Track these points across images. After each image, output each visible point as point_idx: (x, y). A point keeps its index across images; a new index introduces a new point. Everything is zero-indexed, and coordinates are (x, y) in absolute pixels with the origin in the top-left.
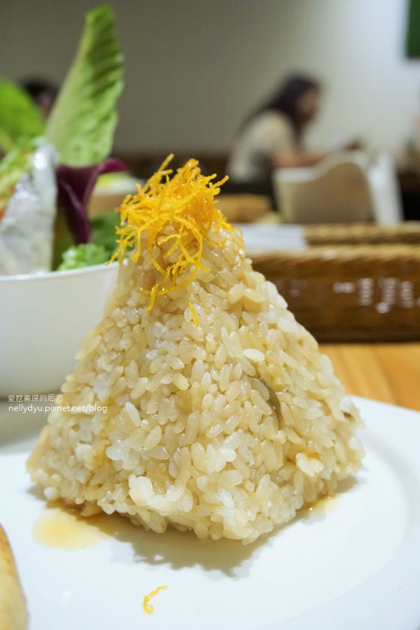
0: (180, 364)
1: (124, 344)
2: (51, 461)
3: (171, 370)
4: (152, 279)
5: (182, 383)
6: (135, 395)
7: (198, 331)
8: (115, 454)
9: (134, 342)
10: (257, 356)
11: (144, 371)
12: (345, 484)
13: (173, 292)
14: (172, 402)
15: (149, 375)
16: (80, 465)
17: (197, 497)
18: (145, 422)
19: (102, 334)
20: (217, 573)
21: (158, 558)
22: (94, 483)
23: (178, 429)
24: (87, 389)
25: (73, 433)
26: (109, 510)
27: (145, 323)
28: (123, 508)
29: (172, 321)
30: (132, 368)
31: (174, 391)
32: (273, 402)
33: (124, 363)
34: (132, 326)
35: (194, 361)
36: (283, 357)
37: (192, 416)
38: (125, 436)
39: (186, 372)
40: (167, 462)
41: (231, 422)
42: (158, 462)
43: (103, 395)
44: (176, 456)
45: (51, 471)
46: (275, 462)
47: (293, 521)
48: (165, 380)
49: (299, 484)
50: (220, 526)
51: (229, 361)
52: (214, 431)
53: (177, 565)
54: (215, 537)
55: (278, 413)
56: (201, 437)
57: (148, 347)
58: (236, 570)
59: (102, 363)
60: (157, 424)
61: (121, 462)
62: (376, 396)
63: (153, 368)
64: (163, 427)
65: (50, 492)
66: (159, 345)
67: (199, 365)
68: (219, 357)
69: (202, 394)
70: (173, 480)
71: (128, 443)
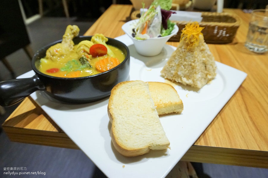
0: (193, 61)
1: (181, 55)
2: (166, 72)
3: (190, 61)
4: (187, 45)
5: (193, 64)
6: (183, 64)
7: (196, 56)
8: (179, 73)
9: (184, 55)
10: (204, 59)
11: (185, 60)
12: (213, 79)
13: (192, 48)
14: (190, 67)
15: (186, 61)
16: (172, 74)
17: (193, 81)
18: (185, 69)
19: (176, 52)
20: (195, 92)
21: (186, 89)
22: (174, 77)
23: (191, 71)
24: (173, 62)
25: (170, 69)
26: (177, 81)
27: (186, 52)
28: (180, 81)
29: (191, 53)
30: (183, 60)
31: (191, 65)
32: (206, 67)
33: (181, 58)
34: (183, 52)
35: (195, 61)
36: (208, 59)
37: (194, 70)
38: (181, 71)
39: (194, 62)
40: (189, 76)
41: (200, 70)
42: (187, 76)
43: (177, 63)
44: (191, 75)
45: (166, 74)
46: (204, 76)
47: (205, 85)
48: (190, 63)
49: (207, 79)
50: (196, 86)
51: (200, 60)
52: (197, 72)
53: (189, 90)
54: (195, 87)
55: (206, 69)
56: (195, 73)
57: (186, 56)
58: (198, 92)
59: (177, 57)
60: (187, 70)
61: (180, 75)
62: (217, 61)
63: (187, 60)
64: (189, 71)
65: (165, 77)
66: (189, 57)
67: (196, 61)
68: (199, 59)
69: (196, 66)
70: (190, 79)
71: (181, 72)
